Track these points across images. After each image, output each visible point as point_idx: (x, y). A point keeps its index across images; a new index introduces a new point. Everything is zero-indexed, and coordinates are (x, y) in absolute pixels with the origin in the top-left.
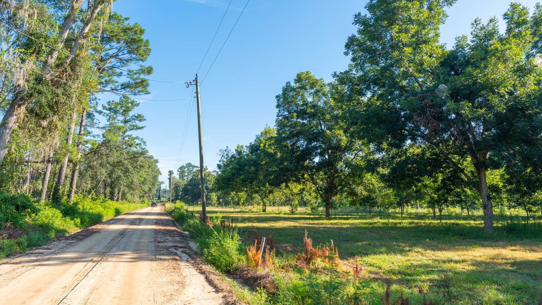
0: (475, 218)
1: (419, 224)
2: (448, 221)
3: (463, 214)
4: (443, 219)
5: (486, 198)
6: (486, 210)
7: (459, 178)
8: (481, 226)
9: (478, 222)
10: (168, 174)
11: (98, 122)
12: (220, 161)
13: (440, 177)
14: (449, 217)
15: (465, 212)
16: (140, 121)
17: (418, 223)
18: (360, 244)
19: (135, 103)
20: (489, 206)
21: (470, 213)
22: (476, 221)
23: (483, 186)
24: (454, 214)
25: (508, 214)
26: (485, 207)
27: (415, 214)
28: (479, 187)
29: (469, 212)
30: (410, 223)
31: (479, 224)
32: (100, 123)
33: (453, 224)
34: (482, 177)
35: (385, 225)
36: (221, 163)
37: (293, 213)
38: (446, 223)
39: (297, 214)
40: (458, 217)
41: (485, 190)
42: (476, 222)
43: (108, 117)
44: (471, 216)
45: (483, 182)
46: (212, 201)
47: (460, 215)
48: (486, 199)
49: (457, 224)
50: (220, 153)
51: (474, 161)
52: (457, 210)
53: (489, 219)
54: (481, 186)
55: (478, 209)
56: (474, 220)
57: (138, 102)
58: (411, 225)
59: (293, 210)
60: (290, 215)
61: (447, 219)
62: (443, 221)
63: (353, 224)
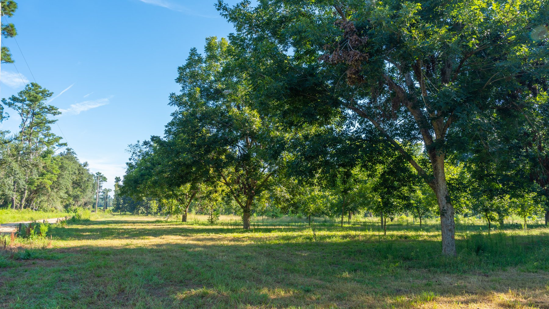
0: (428, 228)
1: (357, 238)
2: (395, 233)
3: (416, 223)
4: (389, 229)
5: (444, 199)
6: (444, 219)
7: (406, 170)
8: (435, 239)
9: (432, 234)
10: (115, 180)
11: (7, 116)
12: (130, 159)
13: (380, 168)
14: (399, 227)
15: (417, 222)
16: (54, 114)
17: (354, 236)
18: (193, 292)
19: (47, 92)
20: (449, 213)
21: (423, 223)
22: (430, 232)
23: (440, 181)
24: (405, 224)
25: (462, 222)
26: (442, 213)
27: (362, 224)
28: (433, 183)
29: (422, 221)
30: (344, 237)
31: (433, 236)
32: (9, 117)
33: (401, 237)
34: (439, 166)
35: (308, 240)
36: (132, 161)
37: (212, 222)
38: (392, 236)
39: (217, 224)
40: (409, 227)
41: (443, 187)
42: (429, 234)
43: (20, 111)
44: (424, 225)
45: (440, 175)
46: (152, 209)
47: (412, 224)
48: (444, 202)
49: (406, 237)
50: (130, 150)
51: (427, 142)
52: (409, 218)
53: (449, 233)
54: (437, 180)
55: (431, 217)
56: (427, 230)
57: (50, 92)
58: (345, 240)
59: (212, 219)
60: (207, 225)
61: (393, 230)
62: (388, 233)
63: (260, 239)
